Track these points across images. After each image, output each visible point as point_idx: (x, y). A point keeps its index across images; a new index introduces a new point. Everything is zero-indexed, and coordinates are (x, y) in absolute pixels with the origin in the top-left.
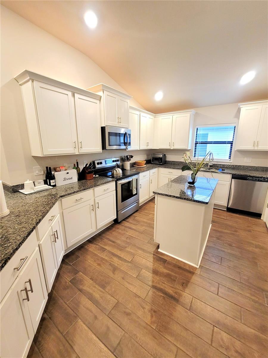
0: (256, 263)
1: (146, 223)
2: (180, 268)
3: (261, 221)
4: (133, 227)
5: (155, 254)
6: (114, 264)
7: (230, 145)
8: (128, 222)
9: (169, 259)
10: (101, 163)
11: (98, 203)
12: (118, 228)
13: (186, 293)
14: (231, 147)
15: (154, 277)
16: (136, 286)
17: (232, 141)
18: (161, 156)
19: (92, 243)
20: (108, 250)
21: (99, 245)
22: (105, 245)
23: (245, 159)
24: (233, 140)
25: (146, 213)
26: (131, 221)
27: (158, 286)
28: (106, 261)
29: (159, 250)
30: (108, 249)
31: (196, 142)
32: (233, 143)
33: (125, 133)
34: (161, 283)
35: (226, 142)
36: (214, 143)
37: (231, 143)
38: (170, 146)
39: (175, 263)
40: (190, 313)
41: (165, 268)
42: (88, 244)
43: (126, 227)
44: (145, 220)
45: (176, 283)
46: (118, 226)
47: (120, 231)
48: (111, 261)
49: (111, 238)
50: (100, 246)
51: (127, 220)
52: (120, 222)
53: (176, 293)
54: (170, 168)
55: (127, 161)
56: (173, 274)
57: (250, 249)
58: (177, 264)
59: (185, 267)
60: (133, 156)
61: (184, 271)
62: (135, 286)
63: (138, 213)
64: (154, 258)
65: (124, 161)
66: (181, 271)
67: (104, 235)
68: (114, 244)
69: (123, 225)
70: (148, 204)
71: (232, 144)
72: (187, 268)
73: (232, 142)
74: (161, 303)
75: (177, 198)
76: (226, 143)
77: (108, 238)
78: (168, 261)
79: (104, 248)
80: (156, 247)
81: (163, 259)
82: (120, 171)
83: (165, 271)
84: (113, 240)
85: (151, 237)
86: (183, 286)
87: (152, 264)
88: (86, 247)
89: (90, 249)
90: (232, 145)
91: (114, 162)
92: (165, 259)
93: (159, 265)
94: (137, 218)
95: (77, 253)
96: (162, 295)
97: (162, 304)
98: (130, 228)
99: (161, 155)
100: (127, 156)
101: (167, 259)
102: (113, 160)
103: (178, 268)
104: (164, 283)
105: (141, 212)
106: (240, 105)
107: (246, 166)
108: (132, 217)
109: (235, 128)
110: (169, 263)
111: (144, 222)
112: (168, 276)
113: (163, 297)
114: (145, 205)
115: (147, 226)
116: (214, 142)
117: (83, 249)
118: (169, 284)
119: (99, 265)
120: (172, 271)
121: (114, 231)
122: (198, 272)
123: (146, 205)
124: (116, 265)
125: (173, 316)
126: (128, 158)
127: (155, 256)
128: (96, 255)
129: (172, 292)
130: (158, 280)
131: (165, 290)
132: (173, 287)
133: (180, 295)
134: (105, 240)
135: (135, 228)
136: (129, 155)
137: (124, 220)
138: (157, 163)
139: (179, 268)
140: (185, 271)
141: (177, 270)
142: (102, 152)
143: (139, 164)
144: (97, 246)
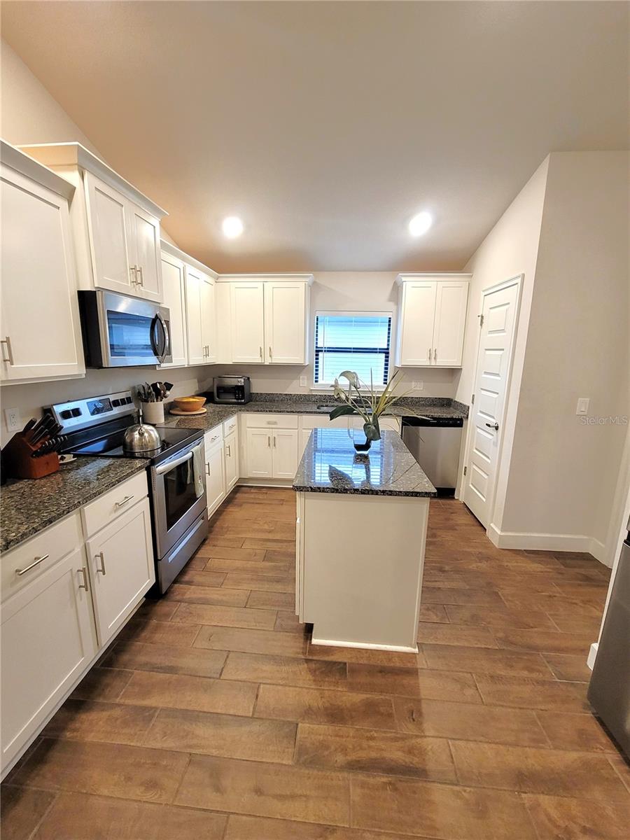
0: (496, 594)
1: (245, 570)
2: (383, 671)
3: (455, 502)
4: (213, 594)
5: (310, 658)
6: (205, 751)
7: (383, 355)
8: (190, 583)
9: (349, 656)
10: (76, 413)
11: (101, 555)
12: (167, 615)
13: (429, 737)
14: (387, 361)
15: (341, 733)
16: (308, 793)
17: (386, 347)
18: (241, 382)
19: (89, 709)
20: (162, 709)
21: (119, 705)
22: (145, 691)
23: (413, 383)
24: (388, 345)
25: (230, 540)
26: (198, 579)
27: (363, 755)
28: (174, 754)
29: (315, 641)
30: (161, 705)
31: (317, 347)
32: (390, 351)
33: (154, 317)
34: (365, 744)
35: (376, 349)
36: (354, 352)
37: (386, 352)
38: (261, 356)
39: (366, 662)
40: (465, 791)
41: (352, 688)
42: (72, 720)
43: (191, 602)
44: (238, 564)
45: (396, 721)
46: (162, 607)
47: (177, 622)
48: (190, 747)
49: (156, 660)
50: (127, 706)
51: (186, 578)
52: (166, 593)
53: (410, 751)
54: (270, 411)
55: (157, 399)
56: (376, 697)
57: (473, 566)
58: (371, 663)
59: (392, 665)
60: (172, 385)
61: (396, 677)
62: (305, 796)
63: (211, 548)
64: (313, 672)
65: (148, 402)
66: (390, 680)
67: (125, 657)
68: (175, 677)
69: (178, 598)
70: (225, 513)
71: (388, 353)
72: (398, 665)
73: (388, 349)
74: (395, 807)
75: (364, 493)
76: (376, 352)
77: (146, 664)
78: (350, 664)
79: (145, 709)
80: (302, 635)
81: (335, 663)
82: (151, 432)
83: (357, 698)
84: (167, 662)
85: (277, 609)
86: (414, 720)
87: (317, 693)
88: (68, 734)
89: (91, 738)
90: (387, 357)
91: (119, 405)
92: (340, 663)
93: (335, 688)
94: (211, 563)
95: (32, 787)
96: (385, 780)
97: (400, 812)
98: (206, 602)
99: (239, 380)
100: (154, 385)
101: (345, 661)
102: (111, 400)
103: (380, 674)
104: (372, 738)
105: (216, 543)
106: (402, 276)
107: (416, 398)
108: (196, 564)
109: (390, 321)
110: (356, 670)
111: (237, 569)
112: (370, 710)
113: (390, 783)
114: (217, 519)
115: (252, 579)
116: (354, 348)
117: (56, 755)
118: (385, 732)
119: (152, 785)
120: (371, 688)
121: (157, 628)
122: (422, 663)
123: (221, 517)
124: (214, 752)
125: (438, 830)
126: (157, 392)
127: (313, 666)
128: (122, 750)
129: (400, 754)
130: (354, 737)
131: (383, 758)
132: (396, 739)
133: (422, 752)
134: (138, 675)
135: (220, 598)
136: (160, 383)
137: (175, 581)
138: (231, 400)
139: (381, 672)
140: (397, 674)
141: (379, 680)
142: (84, 376)
143: (186, 407)
144: (117, 712)
